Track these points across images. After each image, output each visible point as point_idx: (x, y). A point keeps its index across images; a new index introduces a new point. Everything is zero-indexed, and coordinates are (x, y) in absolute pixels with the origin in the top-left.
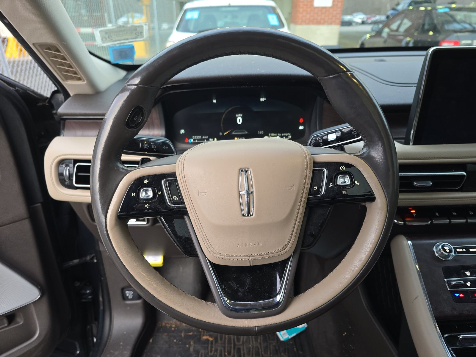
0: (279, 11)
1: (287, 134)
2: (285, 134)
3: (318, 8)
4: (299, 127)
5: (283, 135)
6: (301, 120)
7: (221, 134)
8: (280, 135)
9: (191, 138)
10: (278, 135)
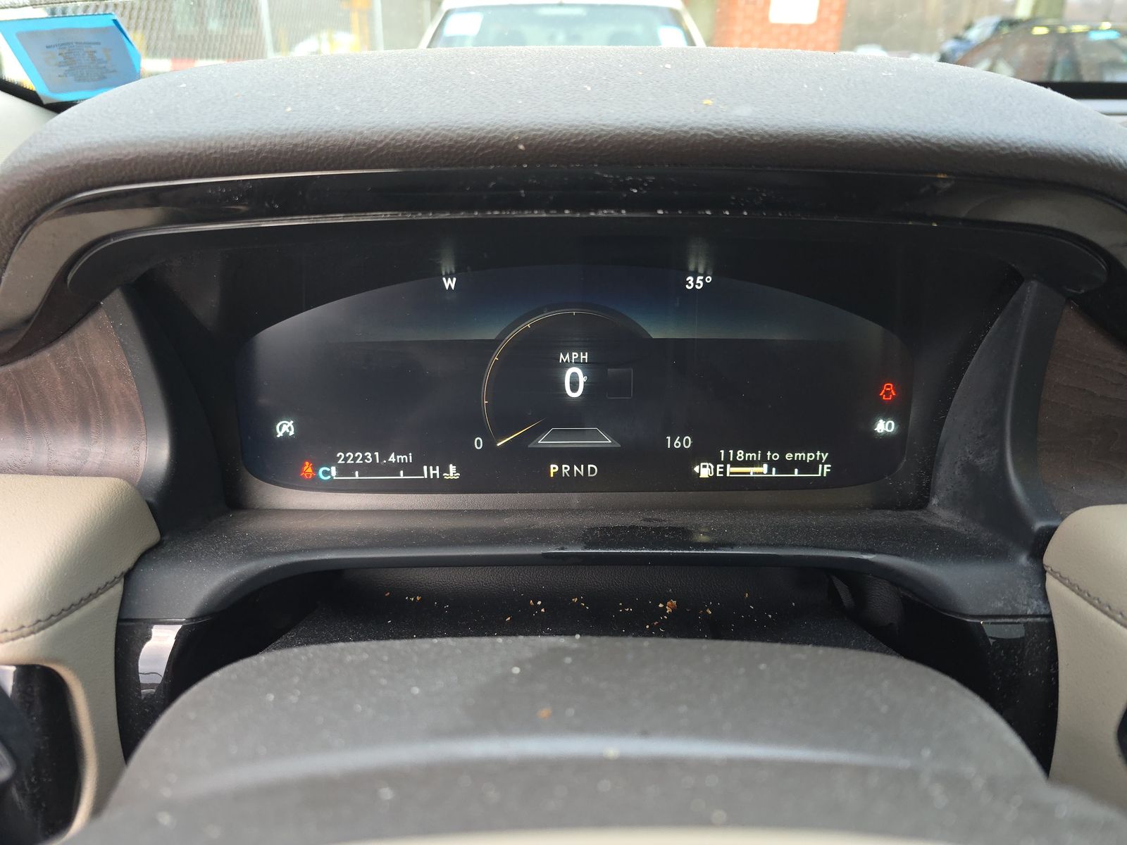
0: (688, 20)
1: (810, 457)
2: (798, 456)
3: (779, 26)
4: (874, 423)
5: (789, 456)
6: (888, 391)
7: (479, 444)
8: (776, 456)
9: (332, 461)
10: (764, 460)
